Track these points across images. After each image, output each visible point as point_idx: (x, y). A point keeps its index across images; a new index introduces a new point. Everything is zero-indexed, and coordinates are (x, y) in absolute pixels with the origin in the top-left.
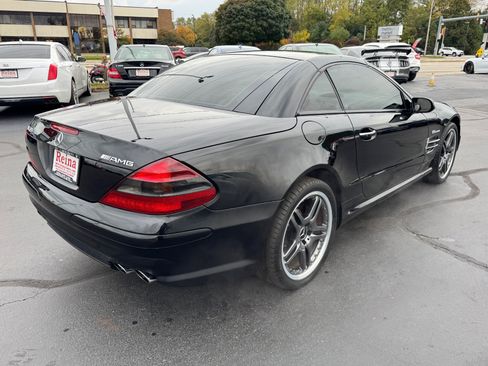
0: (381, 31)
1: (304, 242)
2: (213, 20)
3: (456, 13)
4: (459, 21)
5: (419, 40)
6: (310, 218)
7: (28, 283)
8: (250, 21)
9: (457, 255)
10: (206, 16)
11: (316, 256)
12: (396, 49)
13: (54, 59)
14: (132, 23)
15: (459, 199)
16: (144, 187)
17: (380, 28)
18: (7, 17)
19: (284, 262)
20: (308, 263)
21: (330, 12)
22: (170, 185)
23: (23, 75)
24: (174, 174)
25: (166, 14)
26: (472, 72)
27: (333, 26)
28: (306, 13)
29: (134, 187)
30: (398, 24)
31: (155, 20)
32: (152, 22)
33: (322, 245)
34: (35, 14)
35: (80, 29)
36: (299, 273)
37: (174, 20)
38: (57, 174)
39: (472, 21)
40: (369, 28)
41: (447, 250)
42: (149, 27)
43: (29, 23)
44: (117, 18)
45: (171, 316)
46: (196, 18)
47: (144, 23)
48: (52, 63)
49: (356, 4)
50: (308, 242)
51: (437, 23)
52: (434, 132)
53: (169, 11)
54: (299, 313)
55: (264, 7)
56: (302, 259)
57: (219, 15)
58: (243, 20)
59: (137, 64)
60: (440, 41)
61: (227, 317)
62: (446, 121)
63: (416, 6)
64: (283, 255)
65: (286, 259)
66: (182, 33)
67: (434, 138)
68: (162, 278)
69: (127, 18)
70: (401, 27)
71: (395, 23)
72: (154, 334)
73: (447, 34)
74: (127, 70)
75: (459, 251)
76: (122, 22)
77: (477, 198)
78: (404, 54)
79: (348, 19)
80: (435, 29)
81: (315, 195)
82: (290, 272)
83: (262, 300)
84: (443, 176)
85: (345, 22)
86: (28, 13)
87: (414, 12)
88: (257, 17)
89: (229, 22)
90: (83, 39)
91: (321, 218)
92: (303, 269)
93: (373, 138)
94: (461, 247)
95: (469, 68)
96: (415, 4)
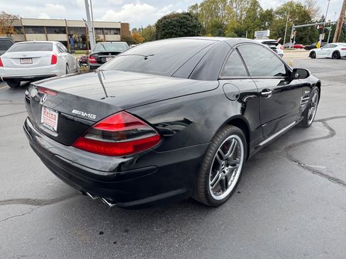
0: (256, 33)
1: (224, 172)
2: (154, 29)
3: (302, 22)
4: (304, 27)
5: (280, 39)
6: (229, 154)
7: (27, 201)
8: (176, 29)
9: (330, 178)
10: (150, 27)
11: (232, 181)
12: (269, 43)
13: (55, 52)
14: (106, 31)
15: (323, 138)
16: (104, 135)
17: (256, 32)
18: (30, 29)
19: (211, 188)
20: (227, 187)
21: (225, 23)
22: (125, 133)
23: (35, 62)
24: (127, 125)
25: (125, 26)
26: (315, 58)
27: (227, 31)
28: (210, 24)
29: (96, 135)
30: (266, 29)
31: (118, 29)
32: (117, 31)
33: (236, 173)
34: (47, 27)
35: (73, 36)
36: (220, 195)
37: (130, 30)
38: (44, 125)
39: (312, 27)
40: (249, 32)
41: (322, 174)
42: (115, 34)
43: (43, 33)
44: (96, 29)
45: (128, 228)
46: (144, 28)
47: (112, 31)
48: (54, 54)
49: (241, 18)
50: (227, 172)
51: (291, 28)
52: (306, 92)
53: (128, 24)
54: (222, 225)
55: (185, 20)
56: (223, 185)
57: (157, 26)
58: (172, 29)
59: (107, 53)
60: (293, 40)
61: (169, 229)
62: (314, 85)
63: (277, 18)
64: (210, 183)
65: (212, 186)
66: (135, 37)
67: (306, 97)
68: (120, 204)
69: (102, 29)
70: (269, 31)
71: (265, 29)
72: (115, 243)
73: (297, 35)
74: (101, 58)
75: (331, 175)
76: (99, 31)
77: (335, 137)
78: (274, 46)
79: (236, 27)
80: (289, 32)
81: (233, 138)
82: (214, 194)
83: (194, 215)
84: (310, 122)
85: (234, 29)
86: (43, 27)
87: (277, 22)
88: (181, 27)
89: (163, 30)
90: (75, 42)
91: (236, 155)
92: (223, 191)
93: (269, 96)
94: (331, 172)
95: (313, 55)
96: (278, 17)
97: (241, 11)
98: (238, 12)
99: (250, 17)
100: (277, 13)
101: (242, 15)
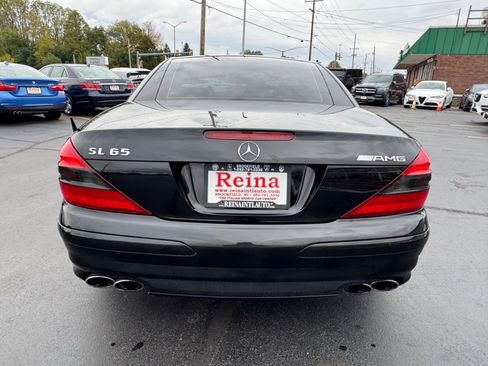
17: (87, 58)
38: (225, 205)
51: (135, 56)
70: (106, 58)
71: (98, 54)
79: (52, 47)
85: (50, 49)
87: (112, 46)
96: (112, 40)
97: (55, 24)
98: (50, 25)
99: (71, 34)
100: (111, 33)
101: (57, 30)
